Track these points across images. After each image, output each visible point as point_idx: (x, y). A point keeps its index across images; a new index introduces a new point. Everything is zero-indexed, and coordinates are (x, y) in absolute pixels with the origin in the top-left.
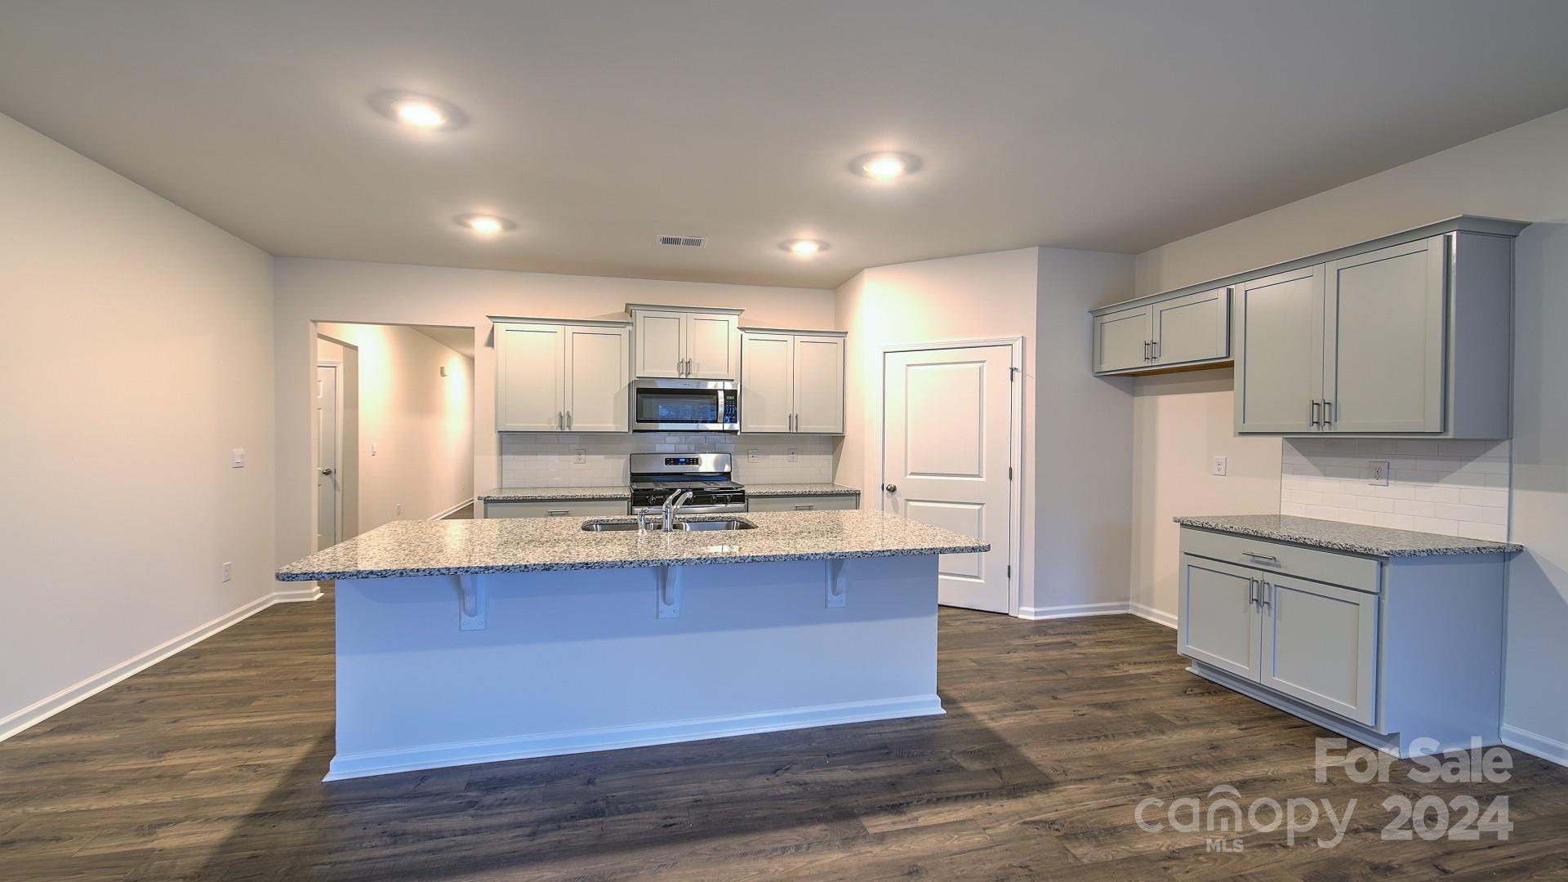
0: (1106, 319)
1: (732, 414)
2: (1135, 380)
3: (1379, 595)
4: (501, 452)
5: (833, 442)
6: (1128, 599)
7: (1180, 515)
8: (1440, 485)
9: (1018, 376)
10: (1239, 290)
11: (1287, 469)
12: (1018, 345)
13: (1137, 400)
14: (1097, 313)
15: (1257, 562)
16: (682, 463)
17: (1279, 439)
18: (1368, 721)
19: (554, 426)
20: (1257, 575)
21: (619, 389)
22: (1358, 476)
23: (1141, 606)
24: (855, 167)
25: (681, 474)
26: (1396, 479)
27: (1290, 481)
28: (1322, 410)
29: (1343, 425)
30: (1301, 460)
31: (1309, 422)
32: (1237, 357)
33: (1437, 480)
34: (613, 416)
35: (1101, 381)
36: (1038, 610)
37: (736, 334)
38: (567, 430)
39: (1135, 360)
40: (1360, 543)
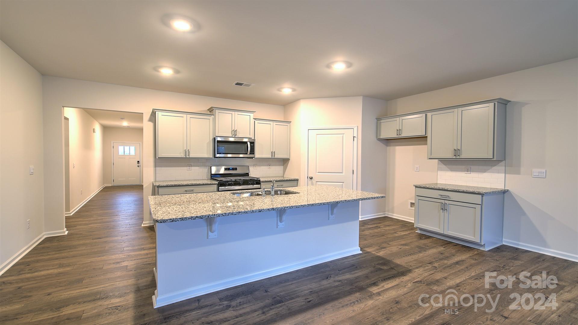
0: (382, 121)
1: (253, 151)
2: (388, 141)
3: (481, 205)
4: (156, 166)
5: (285, 162)
6: (385, 212)
7: (415, 184)
8: (486, 173)
9: (355, 139)
10: (429, 115)
11: (439, 169)
12: (355, 129)
13: (388, 148)
14: (378, 119)
15: (442, 197)
16: (231, 170)
17: (437, 160)
18: (478, 241)
19: (183, 155)
20: (443, 201)
21: (209, 141)
22: (462, 171)
23: (390, 214)
24: (329, 66)
25: (231, 174)
26: (473, 172)
27: (440, 173)
28: (457, 152)
29: (463, 156)
30: (443, 166)
31: (453, 155)
32: (429, 135)
33: (485, 172)
34: (206, 152)
35: (379, 142)
36: (362, 217)
37: (252, 121)
38: (188, 157)
39: (394, 135)
40: (476, 190)
